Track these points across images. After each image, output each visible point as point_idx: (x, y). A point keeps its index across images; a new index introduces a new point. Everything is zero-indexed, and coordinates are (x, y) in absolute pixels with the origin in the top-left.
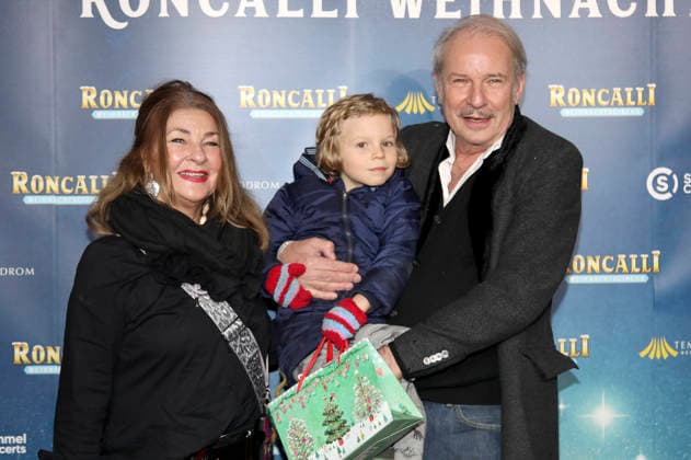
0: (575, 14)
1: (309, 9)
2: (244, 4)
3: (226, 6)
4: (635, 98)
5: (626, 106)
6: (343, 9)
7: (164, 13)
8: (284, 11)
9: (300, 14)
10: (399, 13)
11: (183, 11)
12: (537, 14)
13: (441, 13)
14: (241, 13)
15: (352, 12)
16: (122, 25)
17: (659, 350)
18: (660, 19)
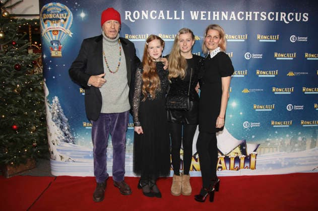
0: (230, 19)
1: (174, 18)
2: (160, 16)
3: (156, 17)
4: (243, 37)
5: (241, 39)
6: (181, 17)
7: (143, 18)
8: (168, 18)
9: (172, 18)
10: (193, 18)
11: (147, 18)
12: (222, 19)
13: (202, 19)
14: (159, 18)
15: (183, 18)
16: (134, 21)
17: (246, 91)
18: (248, 21)
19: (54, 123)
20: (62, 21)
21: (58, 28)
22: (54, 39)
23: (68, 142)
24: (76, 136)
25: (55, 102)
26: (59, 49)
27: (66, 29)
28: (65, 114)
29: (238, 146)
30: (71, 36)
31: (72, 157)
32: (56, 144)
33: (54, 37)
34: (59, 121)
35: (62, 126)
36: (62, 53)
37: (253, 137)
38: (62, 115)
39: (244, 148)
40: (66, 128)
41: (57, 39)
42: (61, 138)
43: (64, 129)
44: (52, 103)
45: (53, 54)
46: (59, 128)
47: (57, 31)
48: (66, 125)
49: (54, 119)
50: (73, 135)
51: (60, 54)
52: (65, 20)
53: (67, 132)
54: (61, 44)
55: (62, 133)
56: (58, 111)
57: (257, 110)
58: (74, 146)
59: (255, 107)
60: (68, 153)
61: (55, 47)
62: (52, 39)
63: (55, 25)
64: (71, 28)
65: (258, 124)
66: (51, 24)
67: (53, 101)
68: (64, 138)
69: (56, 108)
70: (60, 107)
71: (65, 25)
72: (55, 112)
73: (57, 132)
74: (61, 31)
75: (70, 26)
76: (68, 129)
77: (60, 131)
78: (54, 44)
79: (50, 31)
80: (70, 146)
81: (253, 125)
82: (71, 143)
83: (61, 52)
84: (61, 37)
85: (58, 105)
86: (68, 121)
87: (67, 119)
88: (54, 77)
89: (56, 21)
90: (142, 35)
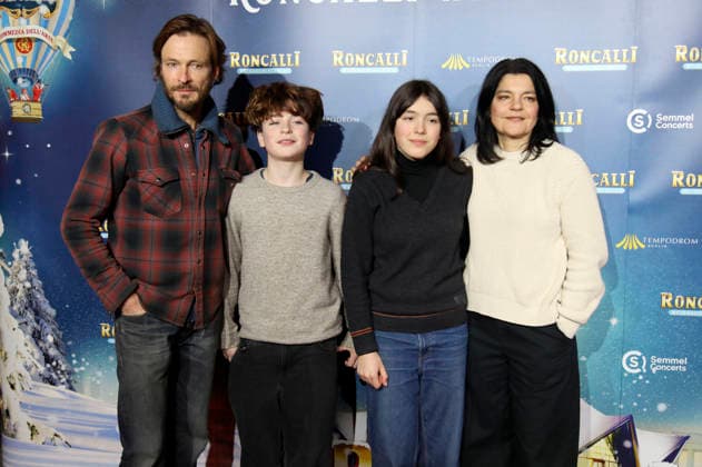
4: (620, 57)
5: (613, 63)
7: (283, 1)
9: (374, 1)
11: (295, 1)
16: (258, 10)
17: (631, 243)
19: (15, 323)
20: (44, 9)
21: (31, 31)
22: (20, 66)
23: (52, 383)
24: (78, 366)
25: (21, 257)
26: (35, 96)
27: (56, 33)
28: (47, 296)
29: (606, 435)
30: (69, 57)
31: (62, 430)
32: (18, 387)
33: (20, 59)
34: (30, 316)
35: (39, 332)
36: (43, 110)
37: (662, 407)
38: (40, 297)
39: (627, 444)
40: (50, 339)
41: (28, 66)
42: (33, 369)
43: (45, 342)
44: (12, 259)
45: (18, 110)
46: (28, 337)
47: (30, 40)
48: (49, 330)
49: (15, 308)
50: (69, 360)
51: (36, 111)
52: (52, 8)
53: (53, 352)
54: (39, 81)
55: (38, 355)
56: (28, 285)
57: (673, 312)
58: (71, 396)
59: (666, 301)
60: (53, 418)
61: (23, 91)
62: (15, 63)
63: (23, 21)
64: (68, 31)
65: (679, 364)
66: (11, 19)
67: (16, 255)
68: (42, 369)
69: (23, 275)
70: (34, 272)
71: (53, 24)
72: (20, 287)
73: (23, 349)
74: (38, 40)
75: (65, 27)
76: (56, 344)
77: (32, 347)
78: (20, 81)
79: (9, 41)
80: (62, 396)
81: (658, 364)
82: (63, 388)
83: (39, 106)
84: (40, 58)
85: (27, 268)
86: (57, 318)
87: (53, 312)
88: (18, 182)
89: (24, 10)
90: (282, 56)
